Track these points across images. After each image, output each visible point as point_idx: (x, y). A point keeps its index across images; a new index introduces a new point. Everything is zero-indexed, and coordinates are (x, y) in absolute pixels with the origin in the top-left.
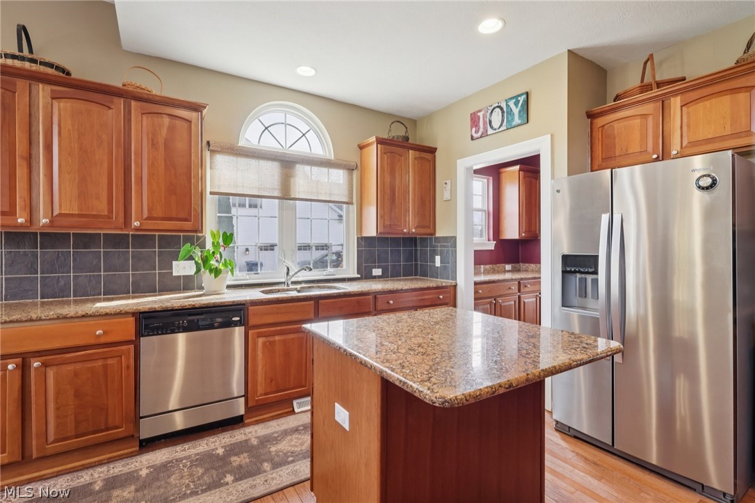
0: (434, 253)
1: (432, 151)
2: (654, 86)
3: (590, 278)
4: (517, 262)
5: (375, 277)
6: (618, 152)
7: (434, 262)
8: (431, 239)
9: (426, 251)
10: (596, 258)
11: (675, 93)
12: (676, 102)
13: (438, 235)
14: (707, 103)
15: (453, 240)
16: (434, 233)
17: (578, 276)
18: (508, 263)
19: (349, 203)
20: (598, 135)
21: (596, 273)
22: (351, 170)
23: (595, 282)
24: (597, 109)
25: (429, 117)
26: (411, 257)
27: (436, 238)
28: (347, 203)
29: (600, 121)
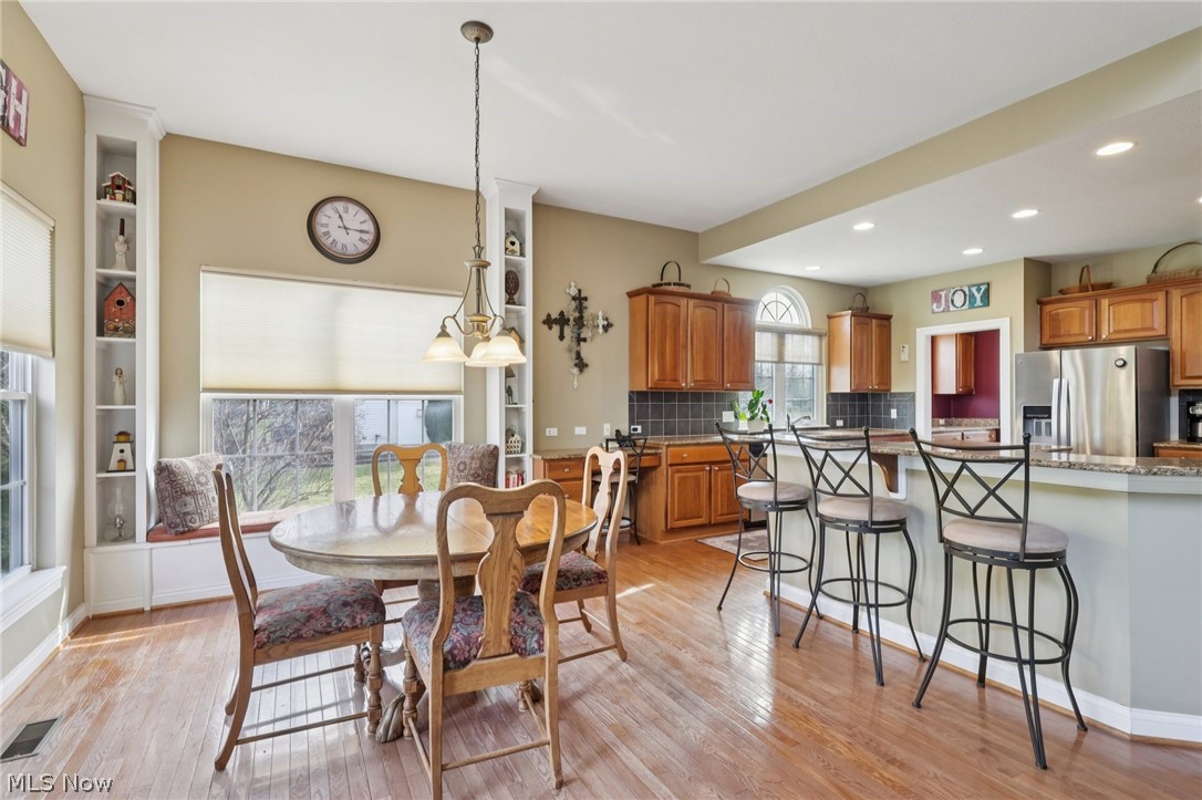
0: (889, 407)
1: (888, 318)
2: (1090, 288)
3: (1043, 422)
4: (949, 417)
5: (838, 428)
6: (1062, 332)
7: (889, 414)
8: (885, 395)
9: (879, 406)
10: (1050, 408)
11: (1104, 296)
12: (1105, 303)
13: (893, 391)
14: (1126, 306)
15: (912, 396)
16: (889, 390)
17: (1035, 421)
18: (942, 418)
19: (820, 364)
20: (1046, 318)
21: (1050, 417)
22: (820, 336)
23: (1049, 425)
24: (1045, 299)
25: (883, 288)
26: (863, 410)
27: (891, 394)
28: (818, 364)
29: (1048, 308)
